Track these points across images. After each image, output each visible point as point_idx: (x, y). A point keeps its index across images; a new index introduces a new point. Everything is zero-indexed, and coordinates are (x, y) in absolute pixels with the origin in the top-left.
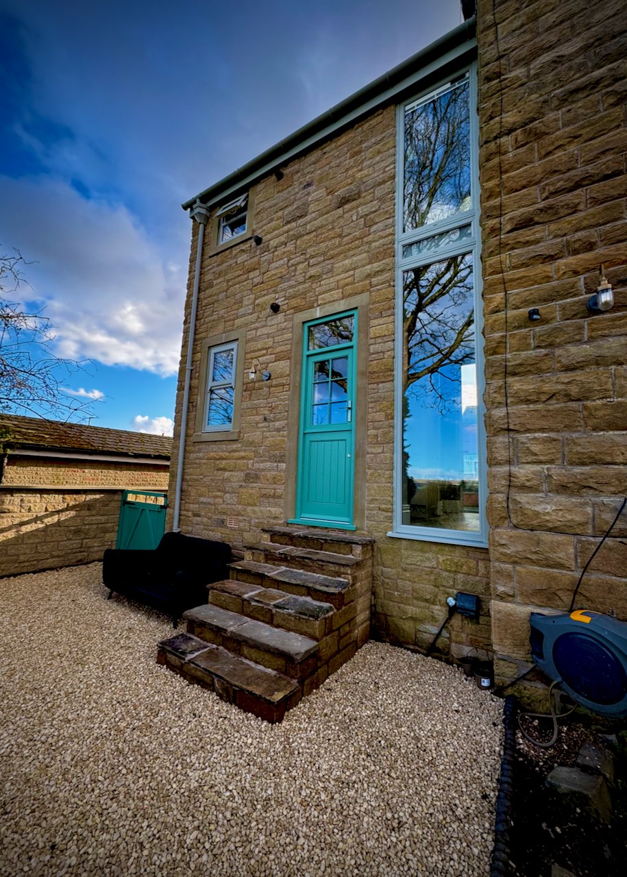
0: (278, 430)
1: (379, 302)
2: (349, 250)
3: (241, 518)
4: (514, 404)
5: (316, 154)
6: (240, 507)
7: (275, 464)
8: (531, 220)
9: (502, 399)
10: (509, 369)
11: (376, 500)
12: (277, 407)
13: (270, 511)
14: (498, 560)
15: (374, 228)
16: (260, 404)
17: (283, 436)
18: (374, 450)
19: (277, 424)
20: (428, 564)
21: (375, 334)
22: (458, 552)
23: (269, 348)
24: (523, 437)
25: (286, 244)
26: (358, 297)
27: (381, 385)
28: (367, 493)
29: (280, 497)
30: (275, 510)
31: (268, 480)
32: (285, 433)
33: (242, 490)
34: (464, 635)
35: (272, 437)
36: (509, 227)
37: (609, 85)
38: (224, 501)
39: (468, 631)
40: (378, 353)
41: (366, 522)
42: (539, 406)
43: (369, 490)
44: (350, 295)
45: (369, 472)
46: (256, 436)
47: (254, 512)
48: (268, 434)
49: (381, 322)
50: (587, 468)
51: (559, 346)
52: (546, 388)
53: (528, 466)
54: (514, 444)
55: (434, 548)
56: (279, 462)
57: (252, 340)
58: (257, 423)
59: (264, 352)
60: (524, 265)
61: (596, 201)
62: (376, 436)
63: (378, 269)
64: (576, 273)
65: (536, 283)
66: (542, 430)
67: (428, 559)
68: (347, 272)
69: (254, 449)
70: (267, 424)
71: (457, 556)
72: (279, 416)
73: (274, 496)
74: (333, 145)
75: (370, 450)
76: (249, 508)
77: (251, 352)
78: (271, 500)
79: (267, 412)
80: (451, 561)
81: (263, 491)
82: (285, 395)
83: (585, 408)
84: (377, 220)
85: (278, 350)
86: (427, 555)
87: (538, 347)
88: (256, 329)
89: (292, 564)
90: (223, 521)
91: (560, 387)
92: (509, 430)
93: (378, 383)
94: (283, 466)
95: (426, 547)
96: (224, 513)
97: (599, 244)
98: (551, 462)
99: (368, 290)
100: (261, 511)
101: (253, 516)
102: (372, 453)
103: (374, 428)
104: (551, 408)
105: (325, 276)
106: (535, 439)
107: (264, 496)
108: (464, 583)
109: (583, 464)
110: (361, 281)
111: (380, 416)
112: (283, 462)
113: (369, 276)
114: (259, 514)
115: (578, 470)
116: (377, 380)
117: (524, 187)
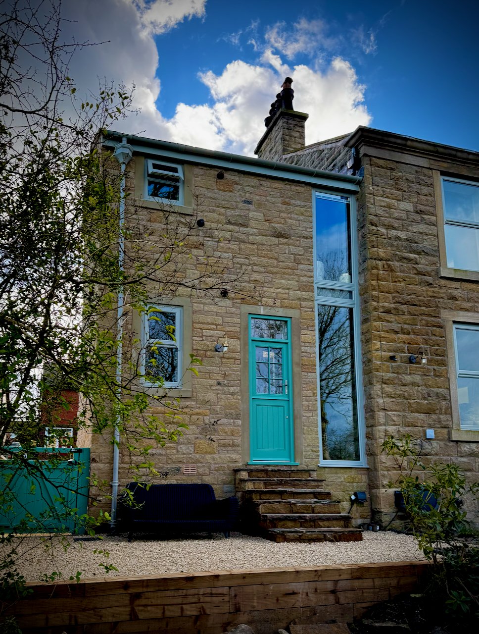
0: (233, 394)
1: (306, 319)
2: (284, 273)
3: (200, 465)
4: (386, 397)
5: (254, 181)
6: (198, 456)
7: (232, 421)
8: (390, 311)
9: (380, 394)
10: (384, 380)
11: (310, 445)
12: (230, 375)
13: (229, 457)
14: (382, 470)
15: (301, 266)
16: (213, 369)
17: (237, 399)
18: (307, 415)
19: (232, 389)
20: (339, 480)
21: (305, 339)
22: (353, 471)
23: (219, 325)
24: (389, 413)
25: (229, 241)
26: (292, 311)
27: (309, 374)
28: (304, 441)
29: (238, 446)
30: (235, 456)
31: (226, 433)
32: (238, 397)
33: (198, 441)
34: (357, 514)
35: (227, 399)
36: (382, 310)
37: (413, 264)
38: (178, 451)
39: (359, 511)
40: (306, 353)
41: (304, 459)
42: (394, 400)
43: (305, 440)
44: (286, 307)
45: (305, 428)
46: (211, 396)
47: (214, 459)
48: (223, 396)
49: (308, 333)
50: (410, 428)
51: (400, 374)
52: (397, 392)
53: (391, 426)
54: (387, 416)
55: (342, 471)
56: (236, 419)
57: (200, 312)
58: (211, 386)
59: (214, 327)
60: (387, 332)
61: (410, 314)
62: (308, 406)
63: (306, 297)
64: (405, 343)
65: (392, 342)
66: (396, 411)
67: (340, 477)
68: (284, 289)
69: (210, 407)
70: (221, 388)
71: (353, 473)
72: (232, 383)
73: (233, 445)
74: (269, 184)
75: (304, 414)
76: (208, 457)
77: (199, 323)
78: (230, 448)
79: (220, 378)
80: (351, 477)
81: (222, 442)
82: (236, 367)
83: (409, 402)
84: (303, 262)
85: (228, 329)
86: (338, 475)
87: (394, 373)
88: (204, 304)
89: (286, 485)
90: (178, 469)
91: (402, 392)
92: (385, 409)
93: (308, 372)
94: (239, 422)
95: (338, 471)
96: (180, 462)
97: (411, 333)
98: (399, 425)
99: (299, 309)
100: (220, 457)
101: (212, 462)
102: (306, 416)
103: (307, 401)
104: (398, 401)
105: (266, 285)
106: (394, 414)
107: (225, 446)
108: (357, 487)
109: (409, 426)
110: (294, 300)
111: (310, 393)
112: (239, 419)
113: (299, 299)
114: (219, 460)
115: (407, 429)
116: (307, 370)
117: (387, 293)
